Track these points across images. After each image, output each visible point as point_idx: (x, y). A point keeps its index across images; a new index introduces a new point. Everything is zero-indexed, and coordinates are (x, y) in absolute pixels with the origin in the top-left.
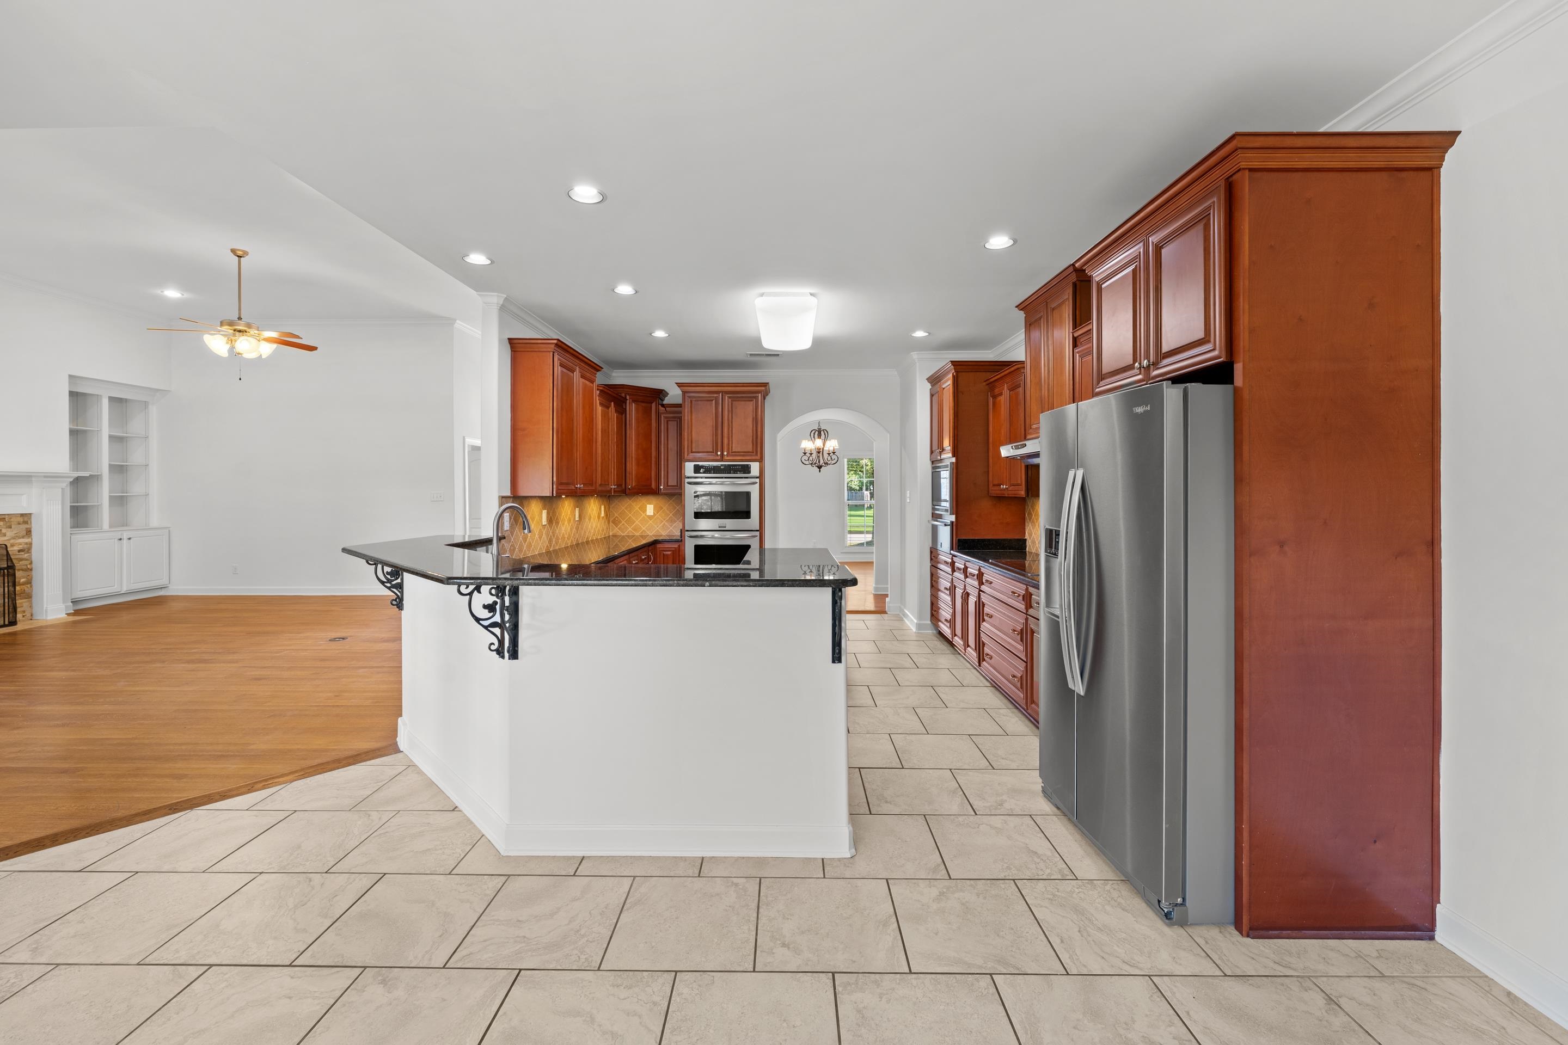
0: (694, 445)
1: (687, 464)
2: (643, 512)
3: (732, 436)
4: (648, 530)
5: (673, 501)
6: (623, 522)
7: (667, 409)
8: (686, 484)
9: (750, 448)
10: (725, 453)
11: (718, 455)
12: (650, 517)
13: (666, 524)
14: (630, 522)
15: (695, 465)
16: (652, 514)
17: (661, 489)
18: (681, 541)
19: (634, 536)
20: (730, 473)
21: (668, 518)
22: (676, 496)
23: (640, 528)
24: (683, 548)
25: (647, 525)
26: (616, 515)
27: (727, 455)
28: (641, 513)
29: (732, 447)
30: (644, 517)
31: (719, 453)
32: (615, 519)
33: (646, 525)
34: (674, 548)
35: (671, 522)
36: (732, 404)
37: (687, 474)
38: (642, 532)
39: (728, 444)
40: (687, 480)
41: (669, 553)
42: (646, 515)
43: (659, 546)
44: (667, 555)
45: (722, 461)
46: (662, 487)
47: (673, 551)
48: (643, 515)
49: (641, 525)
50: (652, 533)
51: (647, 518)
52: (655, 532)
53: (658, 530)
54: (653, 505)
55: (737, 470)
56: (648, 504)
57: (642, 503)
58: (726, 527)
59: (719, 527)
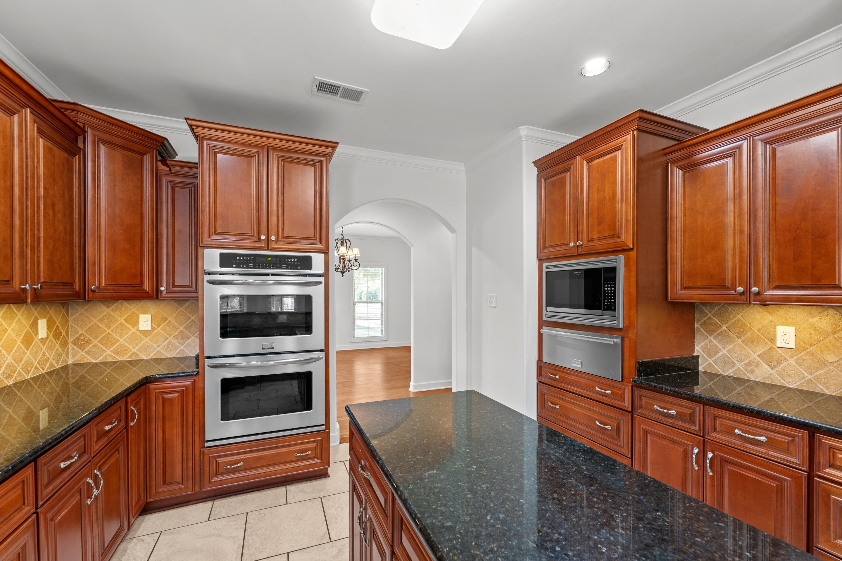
0: (219, 223)
1: (206, 251)
2: (134, 327)
3: (283, 214)
4: (141, 352)
5: (185, 309)
6: (95, 342)
7: (173, 168)
8: (206, 284)
9: (311, 232)
10: (273, 238)
11: (260, 240)
12: (145, 333)
13: (174, 341)
14: (107, 341)
15: (221, 255)
16: (149, 328)
17: (161, 291)
18: (198, 373)
19: (115, 362)
20: (282, 269)
21: (177, 333)
22: (189, 302)
23: (127, 350)
24: (201, 385)
25: (140, 345)
26: (81, 332)
27: (276, 241)
28: (130, 327)
29: (283, 230)
30: (134, 333)
31: (263, 237)
32: (78, 338)
33: (137, 344)
34: (184, 386)
35: (182, 338)
36: (283, 167)
37: (208, 268)
38: (131, 355)
39: (278, 226)
40: (207, 277)
41: (176, 395)
42: (138, 330)
43: (153, 386)
44: (171, 399)
45: (268, 249)
46: (163, 289)
47: (182, 392)
48: (133, 330)
49: (131, 345)
50: (148, 355)
51: (139, 334)
52: (154, 354)
53: (158, 351)
54: (150, 315)
55: (293, 263)
56: (142, 314)
57: (131, 312)
58: (273, 348)
59: (263, 349)
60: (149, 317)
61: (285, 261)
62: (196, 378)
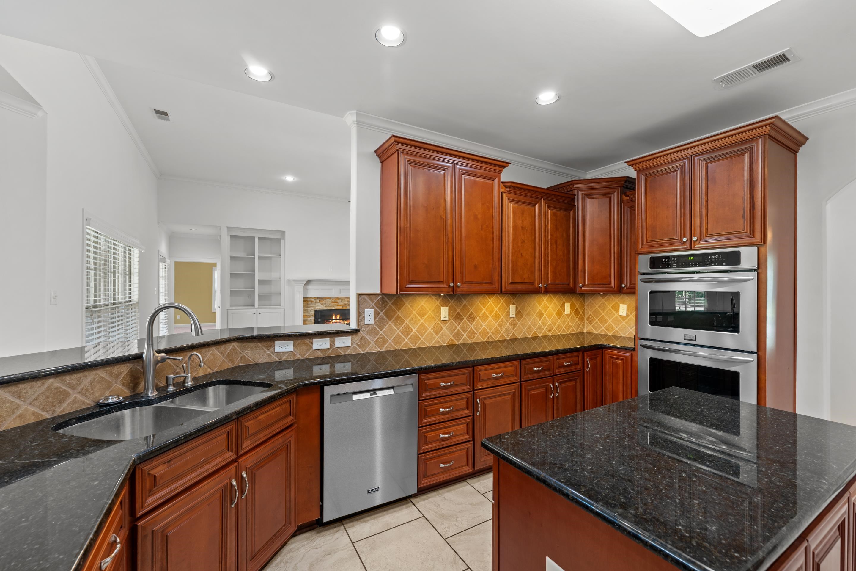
0: (650, 233)
1: (638, 257)
2: (616, 312)
3: (707, 213)
4: (620, 331)
6: (597, 320)
8: (640, 282)
9: (738, 226)
10: (697, 238)
11: (683, 242)
12: (623, 317)
14: (603, 320)
15: (651, 259)
16: (625, 314)
17: (624, 288)
19: (606, 335)
20: (705, 266)
23: (613, 328)
25: (620, 326)
26: (590, 313)
27: (700, 240)
28: (614, 312)
29: (707, 229)
30: (616, 317)
31: (686, 239)
32: (589, 317)
33: (618, 325)
34: (625, 357)
37: (641, 269)
38: (615, 332)
39: (701, 226)
40: (640, 277)
41: (620, 362)
42: (618, 315)
44: (617, 364)
45: (691, 249)
46: (624, 286)
47: (623, 360)
48: (616, 315)
49: (615, 325)
50: (625, 334)
51: (619, 318)
52: (629, 334)
53: (631, 332)
54: (626, 305)
55: (717, 260)
56: (621, 304)
57: (615, 302)
58: (695, 340)
59: (685, 339)
60: (625, 306)
61: (708, 259)
62: (633, 353)
